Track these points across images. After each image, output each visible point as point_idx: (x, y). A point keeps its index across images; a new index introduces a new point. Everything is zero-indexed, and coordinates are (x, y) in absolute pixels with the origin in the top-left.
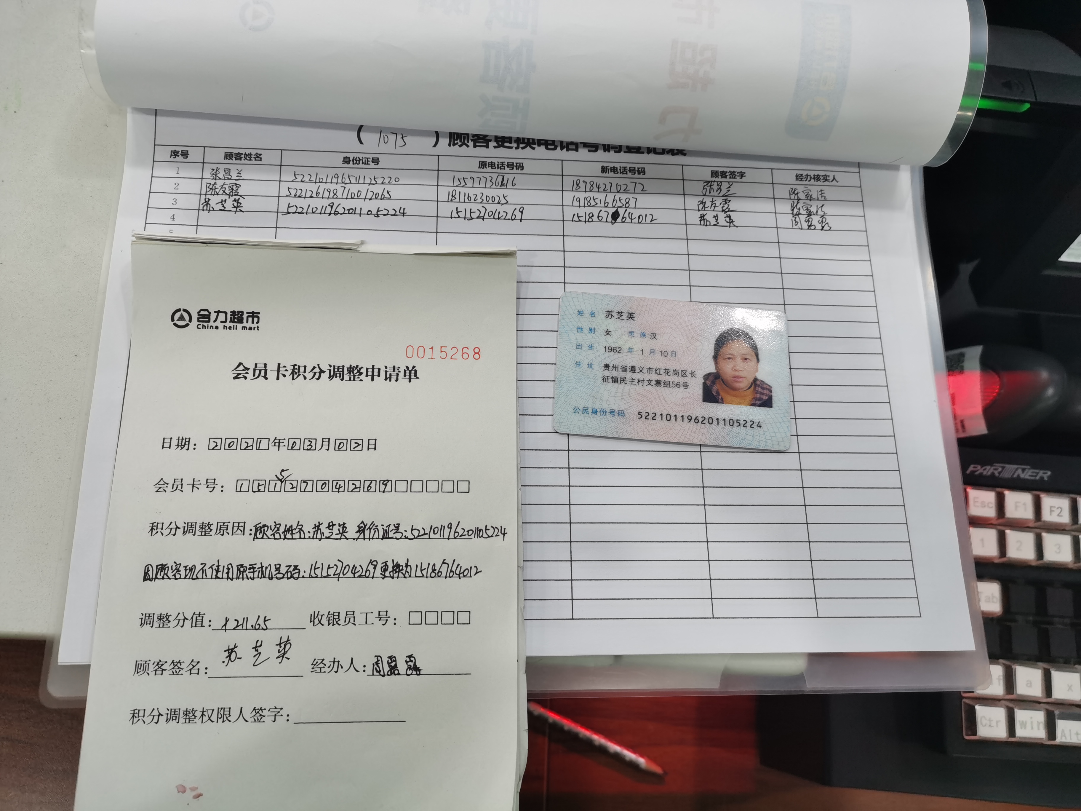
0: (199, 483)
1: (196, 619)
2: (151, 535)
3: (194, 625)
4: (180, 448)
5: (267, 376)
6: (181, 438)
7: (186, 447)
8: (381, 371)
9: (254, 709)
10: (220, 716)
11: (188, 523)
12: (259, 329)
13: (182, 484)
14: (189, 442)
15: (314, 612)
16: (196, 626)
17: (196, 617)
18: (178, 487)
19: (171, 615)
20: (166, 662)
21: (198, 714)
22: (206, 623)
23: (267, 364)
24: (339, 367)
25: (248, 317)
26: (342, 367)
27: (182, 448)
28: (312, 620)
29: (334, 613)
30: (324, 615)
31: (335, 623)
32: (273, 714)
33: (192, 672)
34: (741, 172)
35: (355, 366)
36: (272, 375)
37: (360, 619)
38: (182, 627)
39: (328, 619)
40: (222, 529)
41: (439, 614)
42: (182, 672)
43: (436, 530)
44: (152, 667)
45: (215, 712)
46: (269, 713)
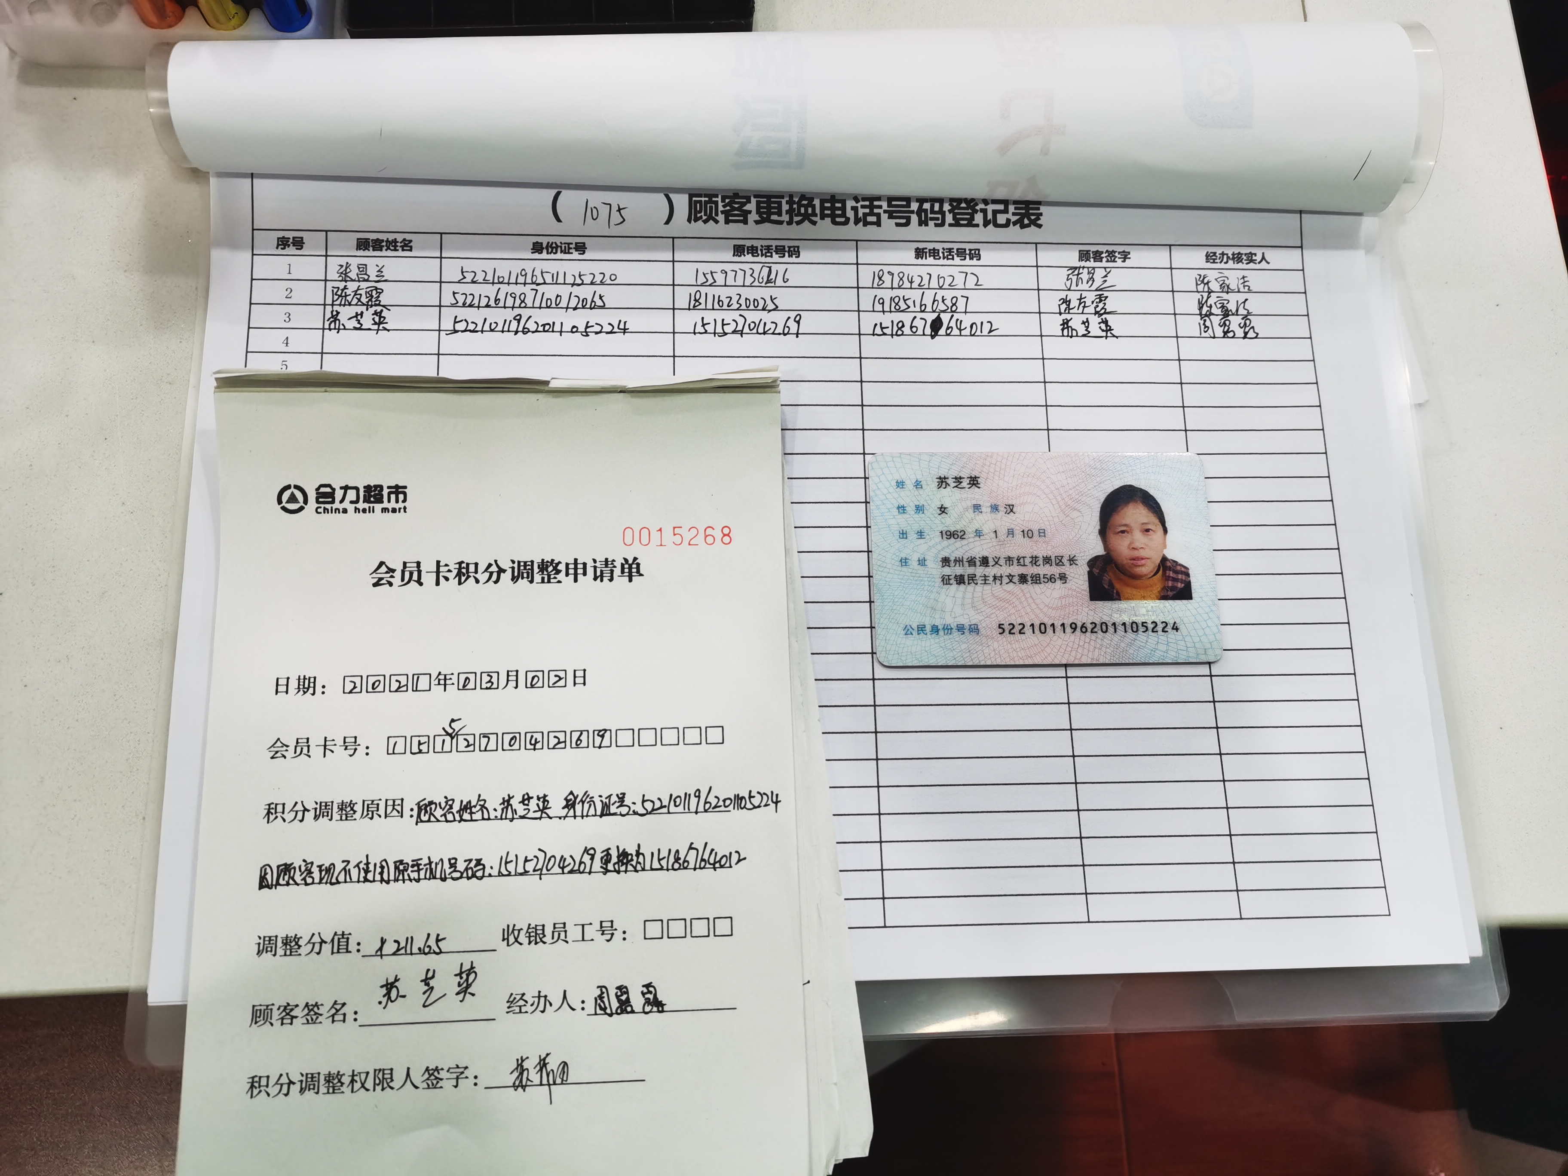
0: (333, 743)
1: (339, 942)
2: (268, 822)
3: (335, 950)
4: (301, 692)
5: (421, 581)
6: (302, 677)
7: (311, 690)
8: (588, 566)
9: (427, 1069)
10: (377, 1081)
11: (321, 803)
12: (407, 510)
13: (308, 746)
14: (314, 683)
15: (508, 926)
16: (338, 952)
17: (339, 939)
18: (303, 750)
19: (301, 938)
20: (297, 1006)
21: (346, 1080)
22: (352, 947)
23: (420, 563)
24: (525, 563)
25: (389, 494)
26: (530, 563)
27: (305, 693)
28: (506, 937)
29: (536, 926)
30: (522, 929)
31: (538, 940)
32: (455, 1076)
33: (335, 1019)
34: (1124, 252)
35: (550, 561)
36: (429, 579)
37: (574, 933)
38: (318, 953)
39: (527, 935)
40: (371, 809)
41: (688, 923)
42: (320, 1019)
43: (678, 800)
44: (276, 1014)
45: (371, 1076)
46: (448, 1075)
